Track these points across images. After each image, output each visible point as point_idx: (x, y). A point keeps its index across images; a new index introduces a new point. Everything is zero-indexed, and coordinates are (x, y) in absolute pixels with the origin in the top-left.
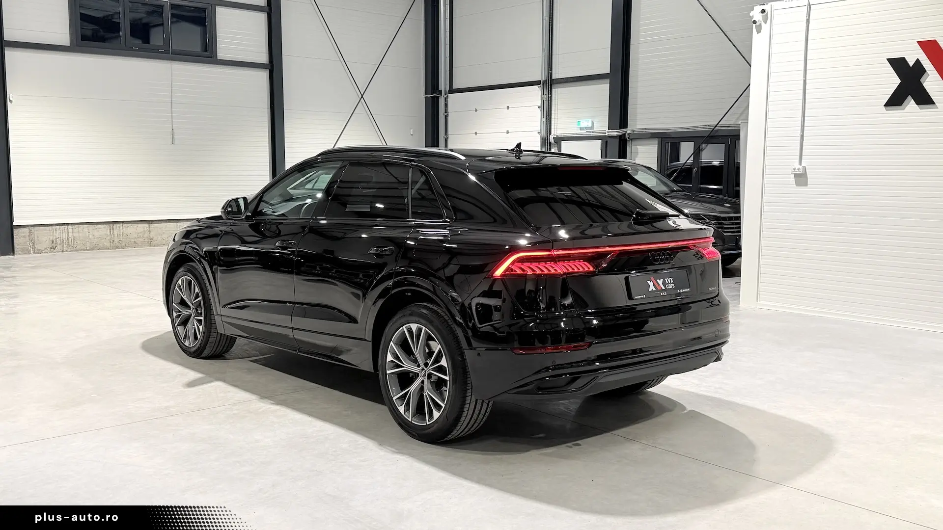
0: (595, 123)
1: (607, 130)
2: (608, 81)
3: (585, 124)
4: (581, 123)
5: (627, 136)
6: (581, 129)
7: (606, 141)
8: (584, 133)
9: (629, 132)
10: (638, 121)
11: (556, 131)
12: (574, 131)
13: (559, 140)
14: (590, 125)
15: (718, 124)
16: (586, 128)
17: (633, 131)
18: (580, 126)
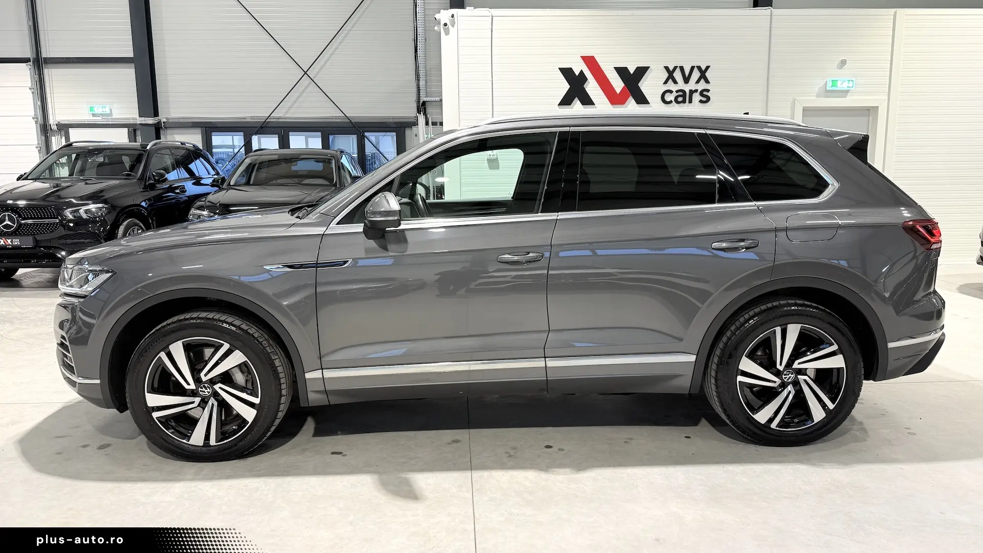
0: (113, 111)
1: (138, 117)
2: (133, 65)
3: (98, 110)
4: (95, 109)
5: (163, 125)
6: (94, 115)
7: (133, 130)
8: (98, 120)
9: (165, 120)
10: (171, 109)
11: (55, 117)
12: (87, 118)
13: (64, 128)
14: (108, 112)
15: (269, 116)
16: (101, 114)
17: (168, 119)
18: (94, 113)
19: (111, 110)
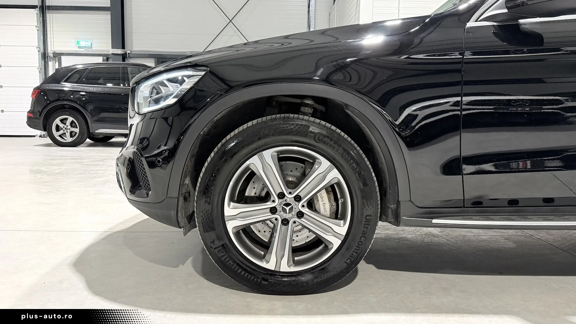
0: (93, 45)
1: (111, 49)
2: (110, 13)
3: (83, 44)
5: (128, 55)
6: (79, 47)
7: (107, 58)
8: (82, 51)
9: (129, 52)
10: (134, 44)
11: (52, 48)
12: (73, 49)
13: (58, 56)
14: (89, 45)
16: (84, 47)
17: (131, 51)
18: (79, 45)
19: (91, 44)
